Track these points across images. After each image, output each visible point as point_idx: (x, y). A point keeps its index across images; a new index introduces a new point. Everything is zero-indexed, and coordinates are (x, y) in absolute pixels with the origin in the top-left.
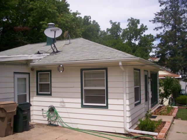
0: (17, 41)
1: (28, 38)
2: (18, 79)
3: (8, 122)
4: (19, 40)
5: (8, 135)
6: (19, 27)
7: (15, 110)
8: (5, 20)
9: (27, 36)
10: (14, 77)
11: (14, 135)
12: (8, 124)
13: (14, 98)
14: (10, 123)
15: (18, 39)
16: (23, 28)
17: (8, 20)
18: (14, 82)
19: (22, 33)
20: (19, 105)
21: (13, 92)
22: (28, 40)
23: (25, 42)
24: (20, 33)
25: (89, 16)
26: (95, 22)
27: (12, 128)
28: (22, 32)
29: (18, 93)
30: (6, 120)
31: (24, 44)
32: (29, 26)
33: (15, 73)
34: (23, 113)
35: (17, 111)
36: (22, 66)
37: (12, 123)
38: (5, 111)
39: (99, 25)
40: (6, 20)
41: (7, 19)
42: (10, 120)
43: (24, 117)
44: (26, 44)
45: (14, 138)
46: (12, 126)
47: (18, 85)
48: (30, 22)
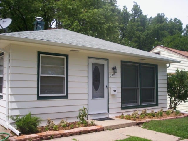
25: (163, 13)
26: (177, 20)
39: (182, 23)
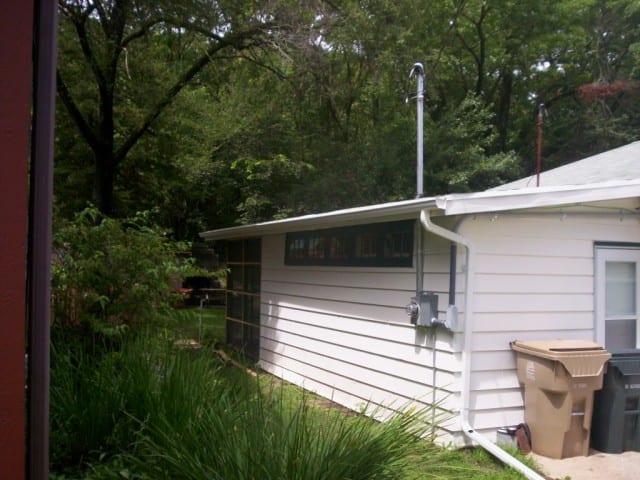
0: (592, 132)
1: (631, 118)
2: (609, 264)
3: (573, 412)
4: (599, 130)
5: (571, 455)
6: (595, 85)
7: (599, 371)
8: (543, 67)
9: (627, 113)
10: (594, 258)
11: (590, 457)
12: (573, 417)
13: (594, 329)
14: (581, 414)
15: (593, 128)
16: (612, 86)
17: (553, 67)
18: (594, 276)
19: (606, 101)
20: (613, 355)
21: (592, 309)
22: (630, 127)
23: (621, 134)
24: (599, 103)
27: (585, 431)
28: (608, 99)
29: (606, 315)
30: (568, 402)
31: (614, 143)
32: (633, 78)
33: (597, 243)
34: (627, 387)
35: (606, 377)
36: (621, 220)
37: (588, 415)
38: (567, 373)
40: (547, 65)
41: (551, 61)
42: (579, 406)
43: (629, 401)
44: (625, 142)
45: (591, 470)
46: (587, 425)
47: (607, 285)
48: (635, 60)
